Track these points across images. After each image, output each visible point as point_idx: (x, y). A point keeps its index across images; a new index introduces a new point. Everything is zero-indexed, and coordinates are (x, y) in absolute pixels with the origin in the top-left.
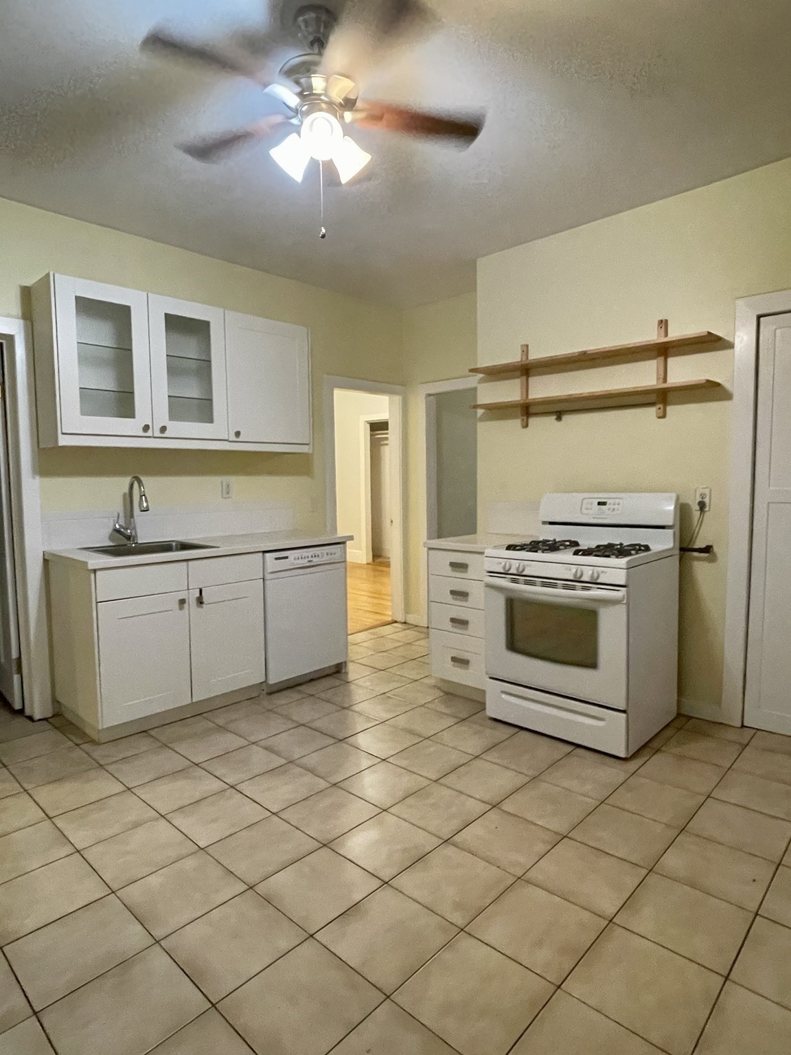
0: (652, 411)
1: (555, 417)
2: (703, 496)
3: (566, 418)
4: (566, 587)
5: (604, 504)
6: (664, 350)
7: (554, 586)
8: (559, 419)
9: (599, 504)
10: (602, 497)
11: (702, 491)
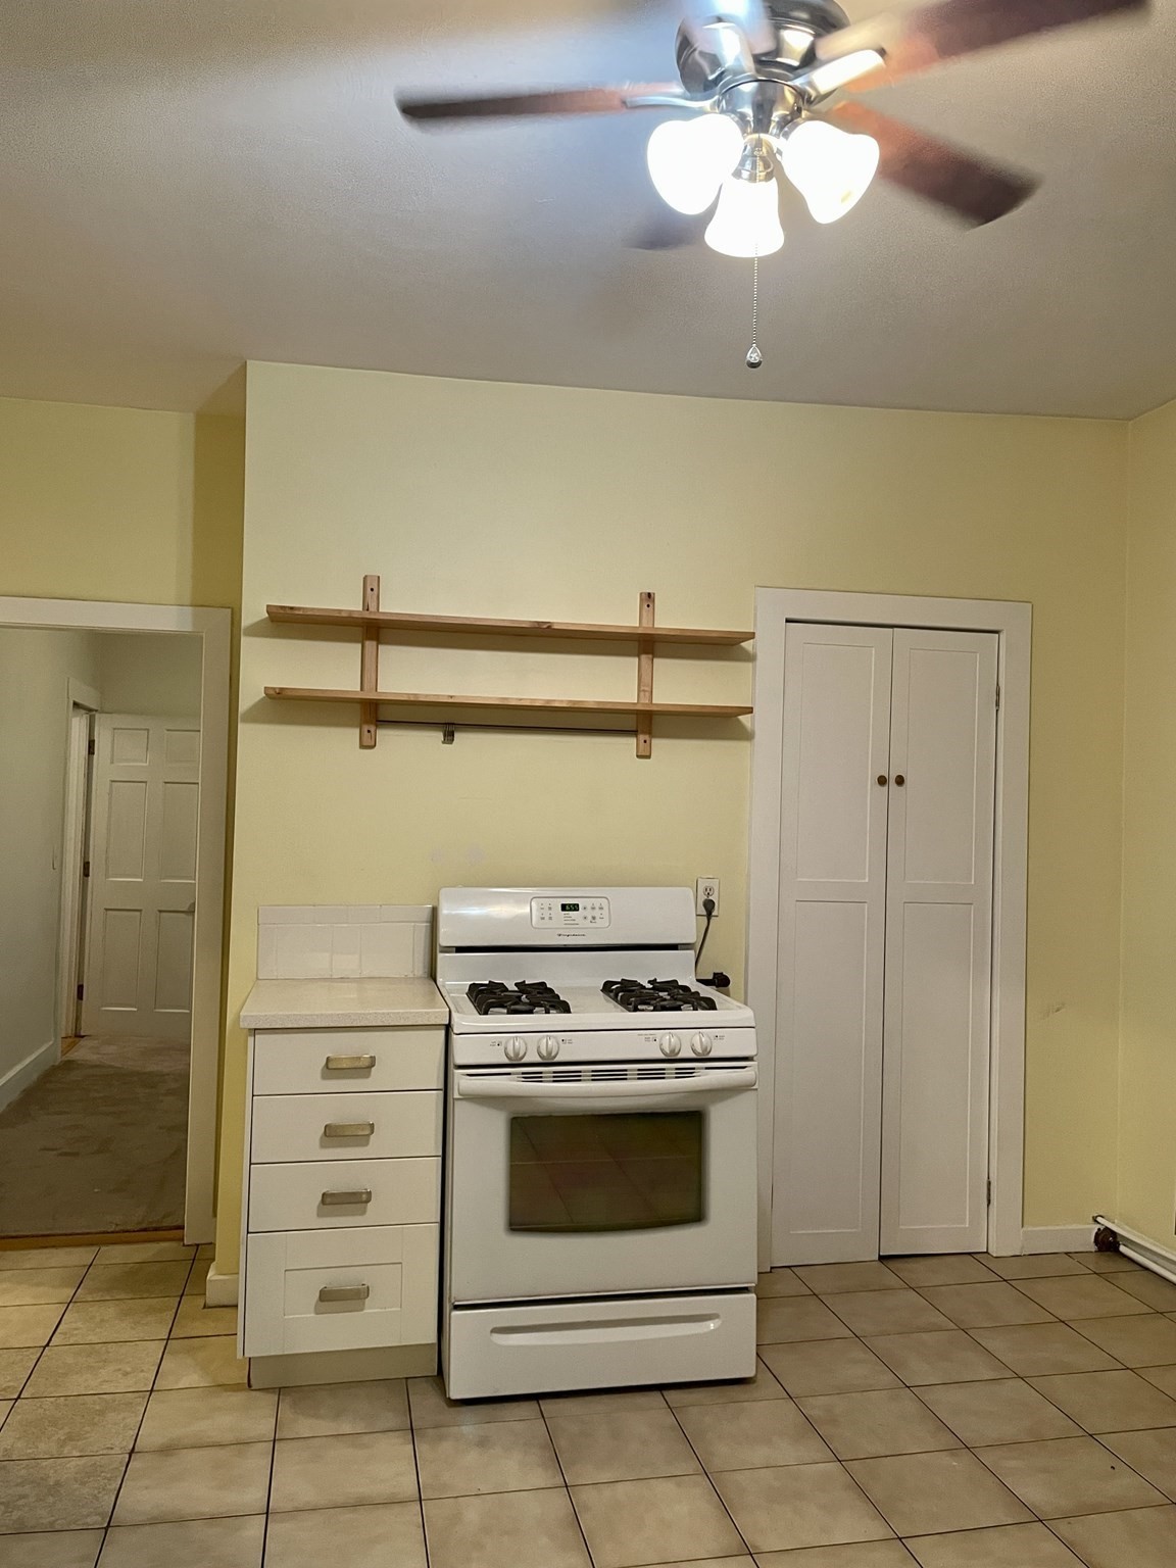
0: (629, 744)
1: (440, 736)
2: (708, 891)
3: (460, 737)
4: (644, 1075)
5: (575, 908)
6: (647, 645)
7: (621, 1076)
8: (449, 737)
9: (564, 907)
10: (570, 895)
11: (708, 883)
